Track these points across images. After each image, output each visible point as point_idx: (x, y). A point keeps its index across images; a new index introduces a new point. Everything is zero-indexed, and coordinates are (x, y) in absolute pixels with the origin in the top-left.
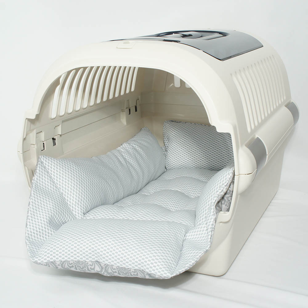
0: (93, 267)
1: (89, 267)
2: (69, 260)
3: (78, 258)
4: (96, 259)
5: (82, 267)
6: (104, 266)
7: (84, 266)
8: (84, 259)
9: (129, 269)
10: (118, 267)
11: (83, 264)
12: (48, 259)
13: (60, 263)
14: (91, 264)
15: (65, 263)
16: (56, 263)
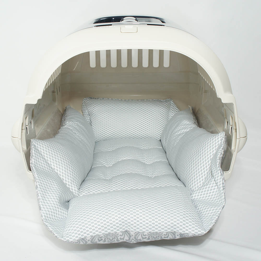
0: (122, 237)
1: (119, 238)
2: (100, 234)
3: (109, 231)
4: (126, 229)
5: (111, 239)
6: (134, 234)
7: (114, 237)
8: (115, 230)
9: (161, 233)
10: (149, 233)
11: (113, 236)
12: (79, 236)
13: (91, 238)
14: (121, 235)
15: (96, 238)
16: (86, 239)
